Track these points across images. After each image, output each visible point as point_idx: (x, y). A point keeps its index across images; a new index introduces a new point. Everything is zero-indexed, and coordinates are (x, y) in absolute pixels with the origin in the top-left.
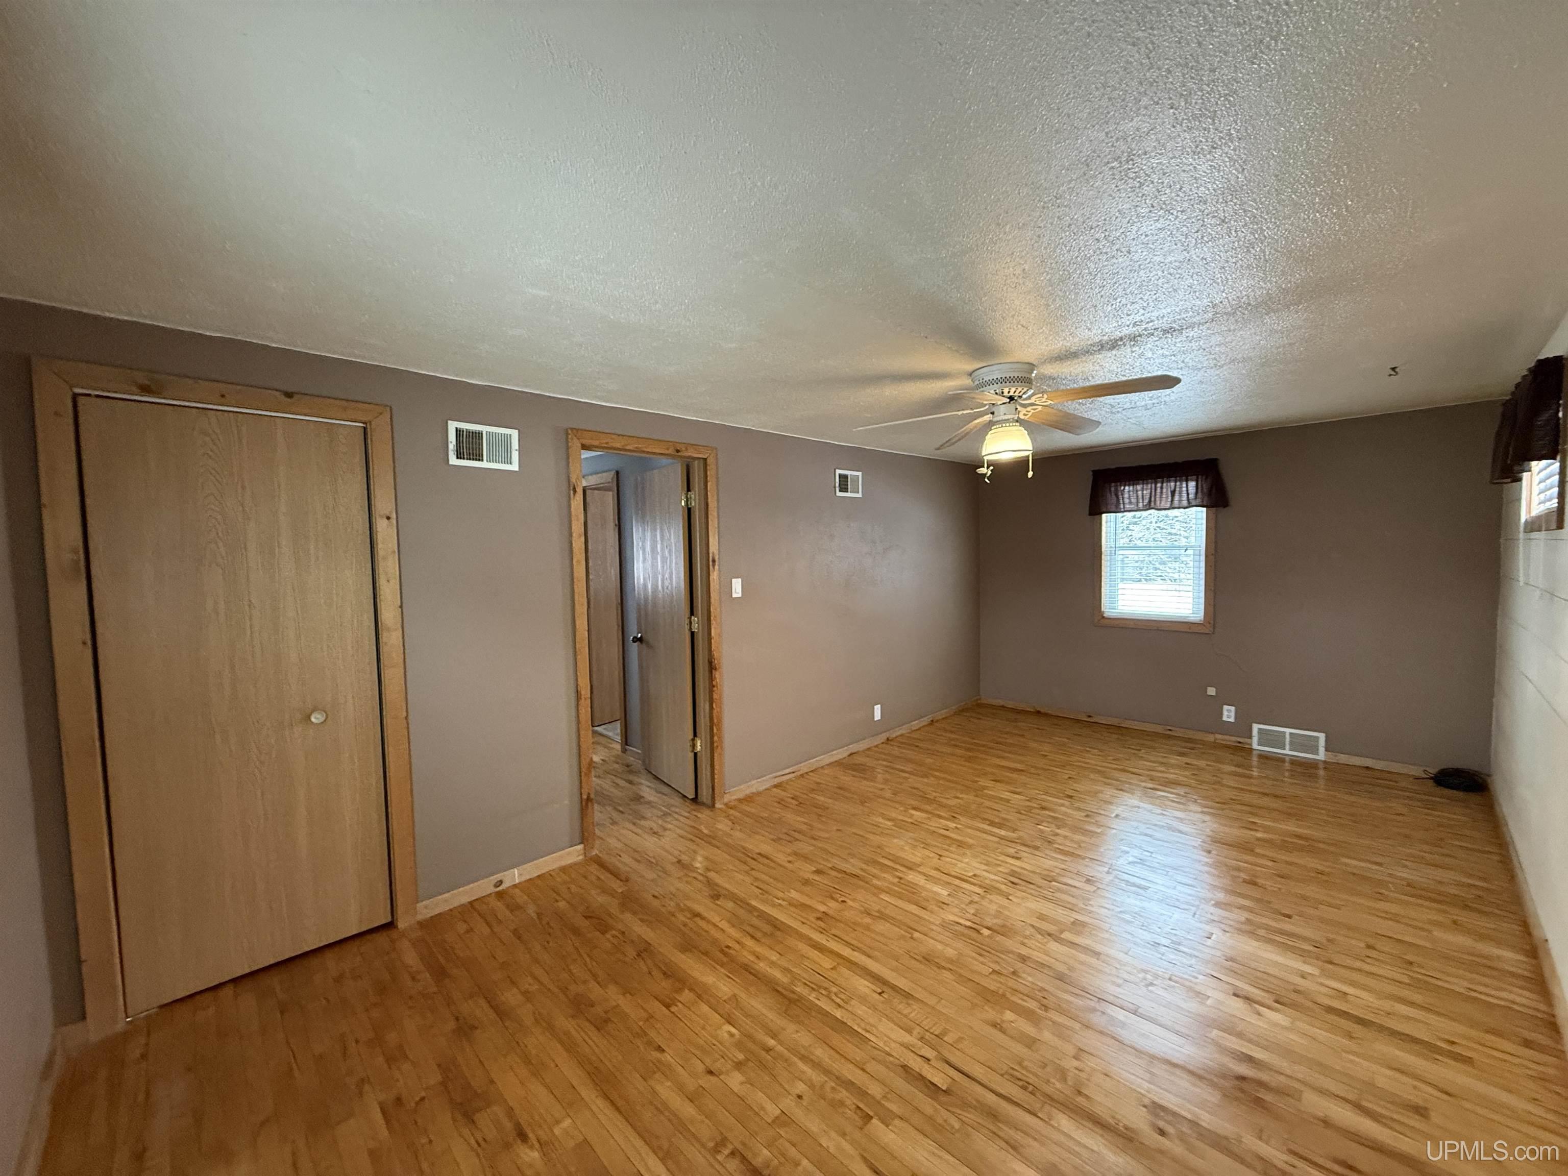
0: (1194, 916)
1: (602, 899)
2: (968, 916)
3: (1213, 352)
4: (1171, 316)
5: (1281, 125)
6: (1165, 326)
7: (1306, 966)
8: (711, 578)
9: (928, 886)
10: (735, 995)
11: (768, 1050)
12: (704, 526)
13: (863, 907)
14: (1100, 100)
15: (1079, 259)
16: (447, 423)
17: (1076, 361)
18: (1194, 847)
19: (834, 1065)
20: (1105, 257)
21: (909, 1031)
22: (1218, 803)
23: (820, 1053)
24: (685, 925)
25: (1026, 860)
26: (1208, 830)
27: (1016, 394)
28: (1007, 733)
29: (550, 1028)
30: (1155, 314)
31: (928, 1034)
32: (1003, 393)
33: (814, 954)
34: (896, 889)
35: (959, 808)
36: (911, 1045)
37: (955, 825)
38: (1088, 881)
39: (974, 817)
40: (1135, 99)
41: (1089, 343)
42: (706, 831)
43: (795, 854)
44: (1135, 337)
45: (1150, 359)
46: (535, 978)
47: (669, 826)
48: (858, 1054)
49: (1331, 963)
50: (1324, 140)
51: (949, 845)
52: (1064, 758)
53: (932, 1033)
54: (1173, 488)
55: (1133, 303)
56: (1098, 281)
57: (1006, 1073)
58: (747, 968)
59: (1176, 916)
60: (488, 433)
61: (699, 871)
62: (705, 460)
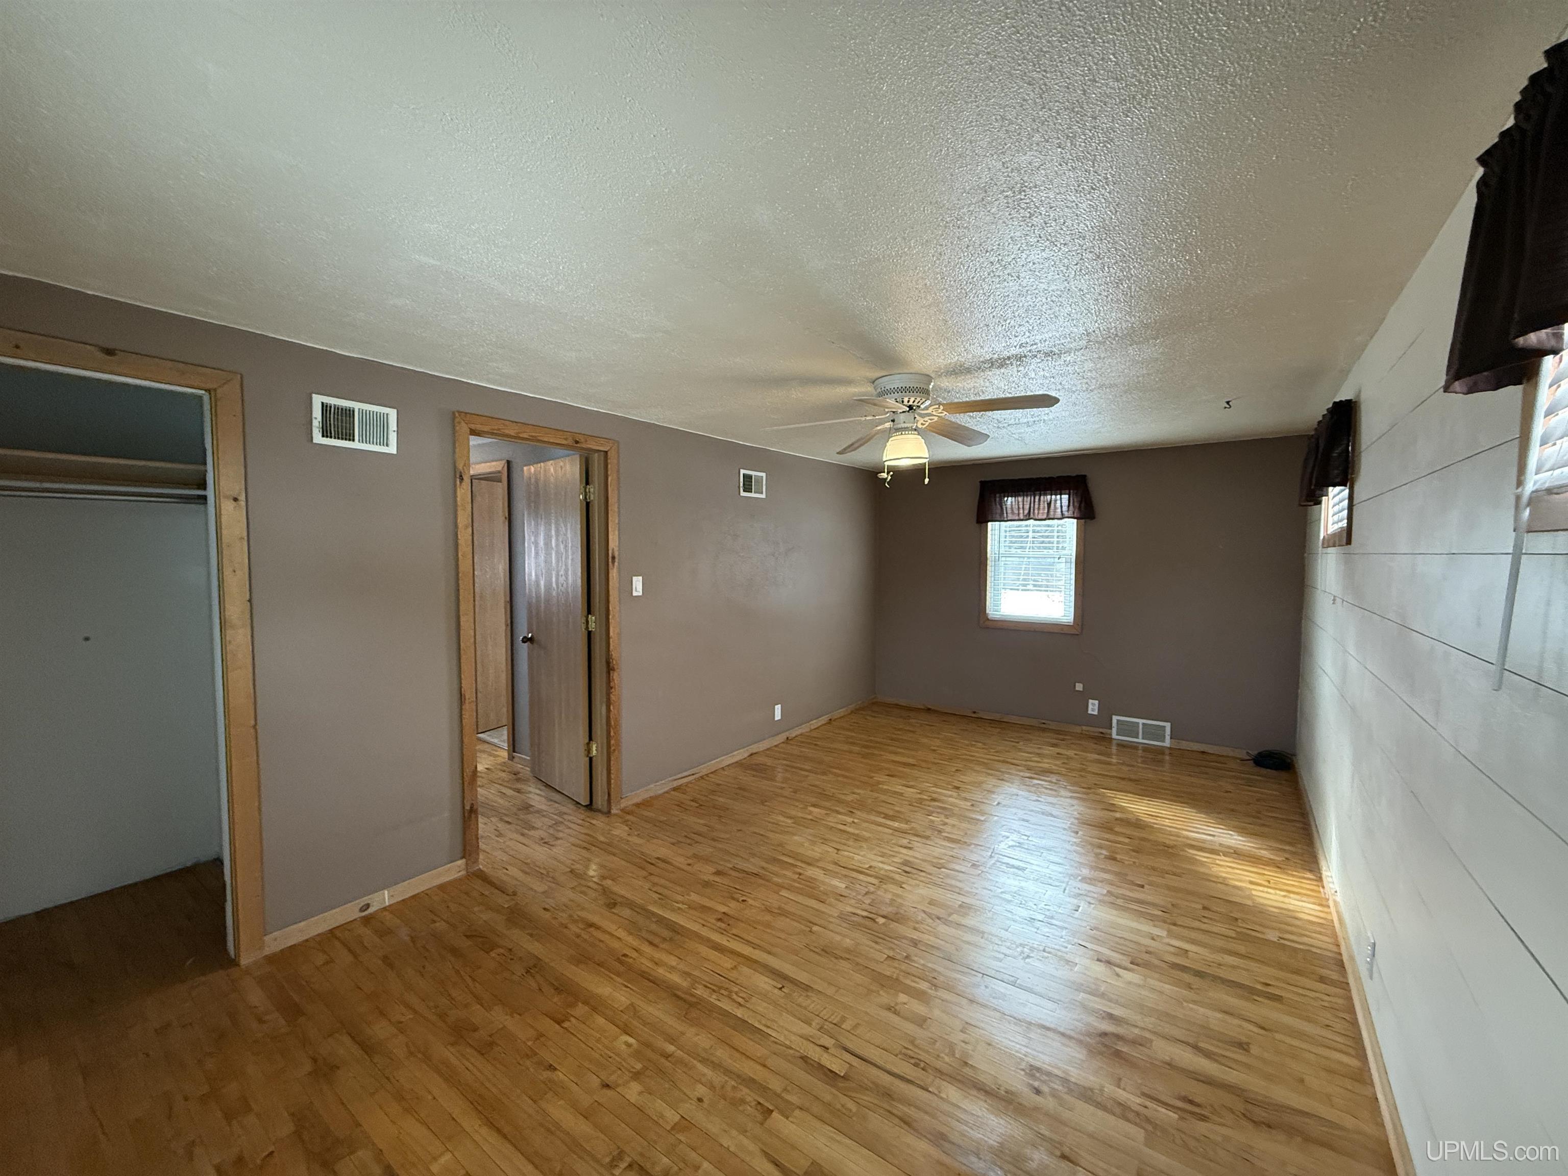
0: (1064, 892)
1: (486, 916)
2: (864, 906)
3: (1085, 377)
4: (1052, 340)
5: (1148, 176)
6: (1047, 350)
7: (1155, 929)
8: (610, 575)
9: (827, 880)
10: (632, 1004)
11: (667, 1056)
12: (603, 520)
13: (763, 904)
14: (998, 131)
15: (975, 279)
16: (311, 399)
17: (969, 376)
18: (1064, 829)
19: (735, 1064)
20: (998, 280)
21: (808, 1022)
22: (1083, 788)
23: (722, 1054)
24: (578, 936)
25: (918, 849)
26: (1076, 813)
27: (915, 404)
28: (899, 730)
29: (427, 1058)
30: (1039, 337)
31: (827, 1023)
32: (903, 402)
33: (713, 955)
34: (797, 885)
35: (855, 803)
36: (811, 1036)
37: (852, 820)
38: (974, 865)
39: (871, 811)
40: (1029, 134)
41: (981, 360)
42: (602, 839)
43: (695, 856)
44: (1020, 358)
45: (1033, 379)
46: (408, 1006)
47: (561, 835)
48: (759, 1051)
49: (1175, 924)
50: (1181, 194)
51: (847, 840)
52: (951, 752)
53: (831, 1022)
54: (1049, 500)
55: (1020, 325)
56: (991, 302)
57: (900, 1053)
58: (644, 976)
59: (1049, 893)
60: (361, 411)
61: (594, 879)
62: (606, 452)
